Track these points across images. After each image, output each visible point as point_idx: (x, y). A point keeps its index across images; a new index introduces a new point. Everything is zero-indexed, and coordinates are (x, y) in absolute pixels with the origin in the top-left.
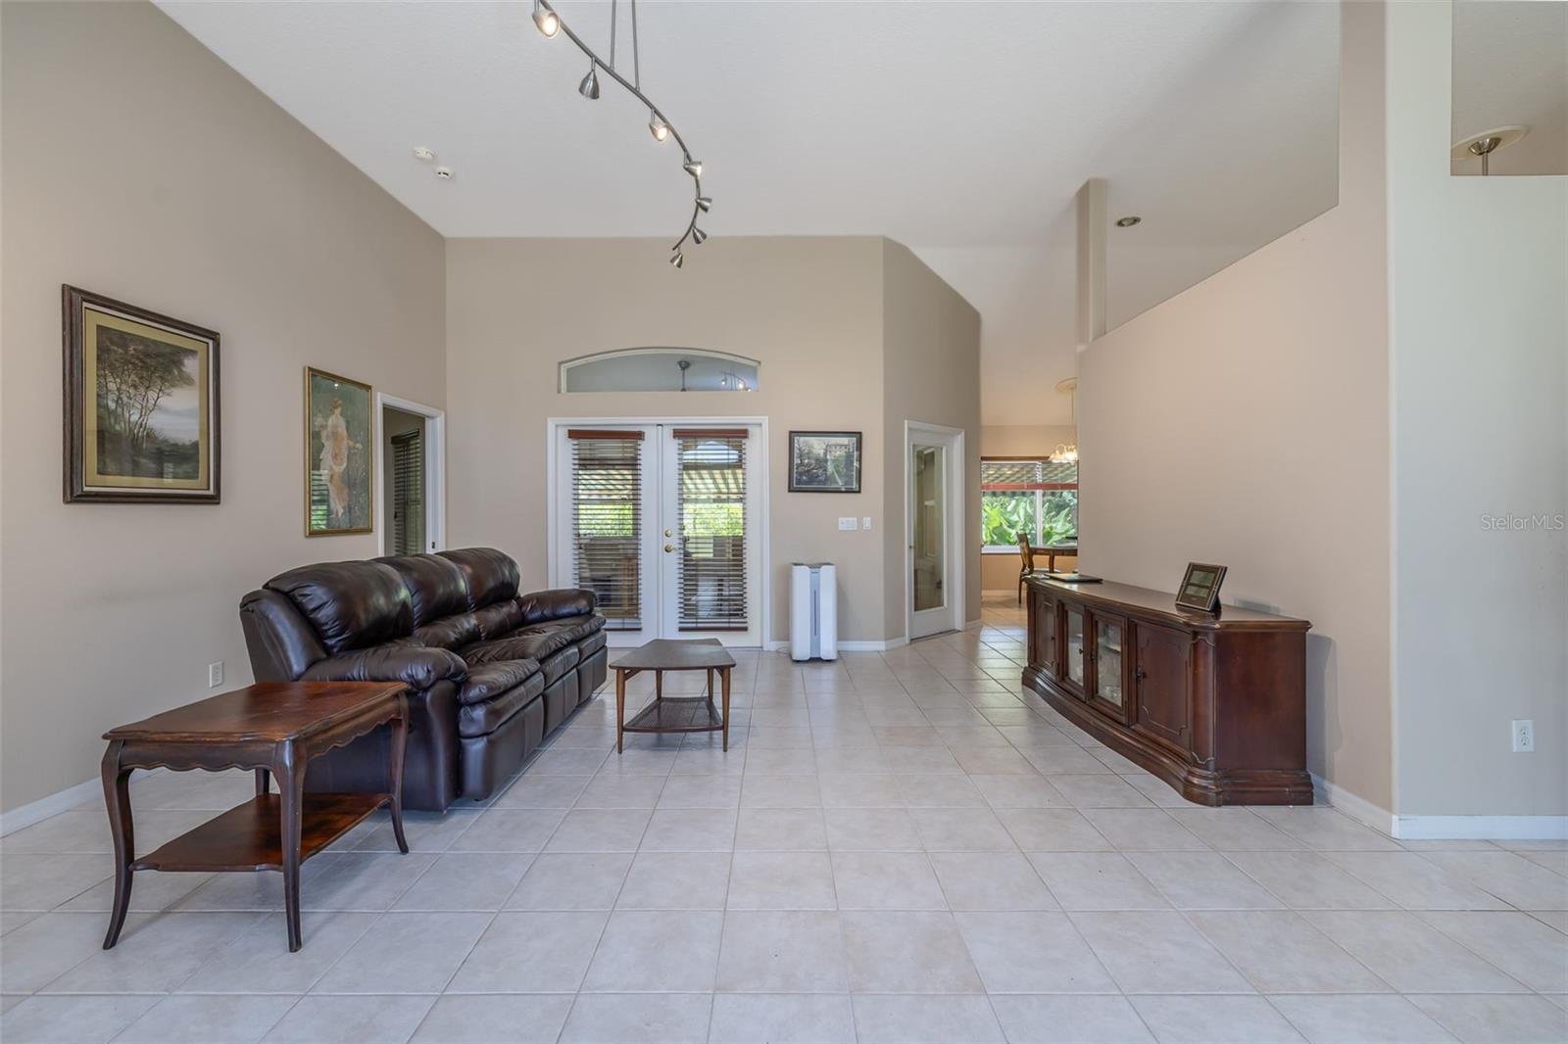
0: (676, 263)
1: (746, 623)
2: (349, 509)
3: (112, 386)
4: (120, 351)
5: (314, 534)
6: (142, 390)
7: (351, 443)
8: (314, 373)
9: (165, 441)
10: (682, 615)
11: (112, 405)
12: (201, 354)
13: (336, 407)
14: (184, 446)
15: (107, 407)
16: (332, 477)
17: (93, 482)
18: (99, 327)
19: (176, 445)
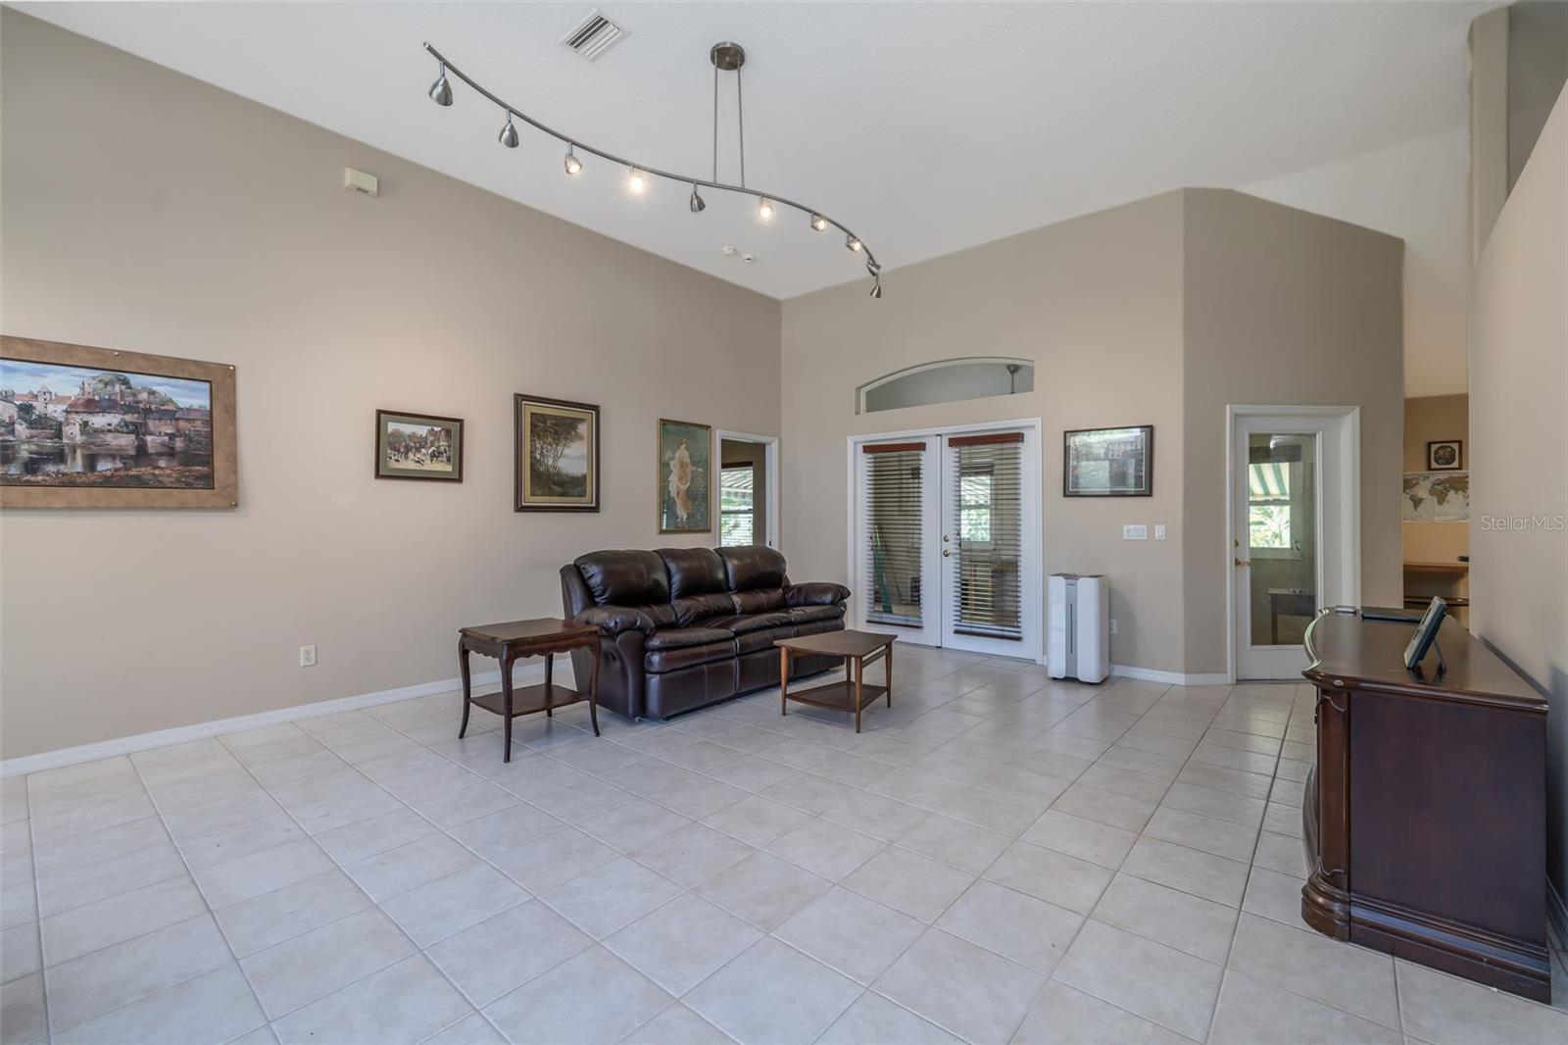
0: (874, 294)
1: (1019, 632)
2: (690, 516)
3: (538, 446)
4: (543, 425)
5: (662, 532)
6: (554, 446)
7: (694, 468)
8: (664, 422)
9: (567, 475)
10: (959, 618)
11: (538, 457)
12: (588, 421)
13: (682, 444)
14: (578, 478)
15: (535, 458)
16: (678, 493)
17: (529, 500)
18: (532, 414)
19: (573, 477)
